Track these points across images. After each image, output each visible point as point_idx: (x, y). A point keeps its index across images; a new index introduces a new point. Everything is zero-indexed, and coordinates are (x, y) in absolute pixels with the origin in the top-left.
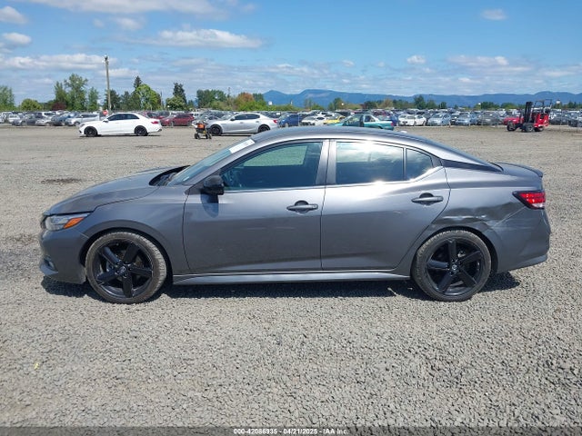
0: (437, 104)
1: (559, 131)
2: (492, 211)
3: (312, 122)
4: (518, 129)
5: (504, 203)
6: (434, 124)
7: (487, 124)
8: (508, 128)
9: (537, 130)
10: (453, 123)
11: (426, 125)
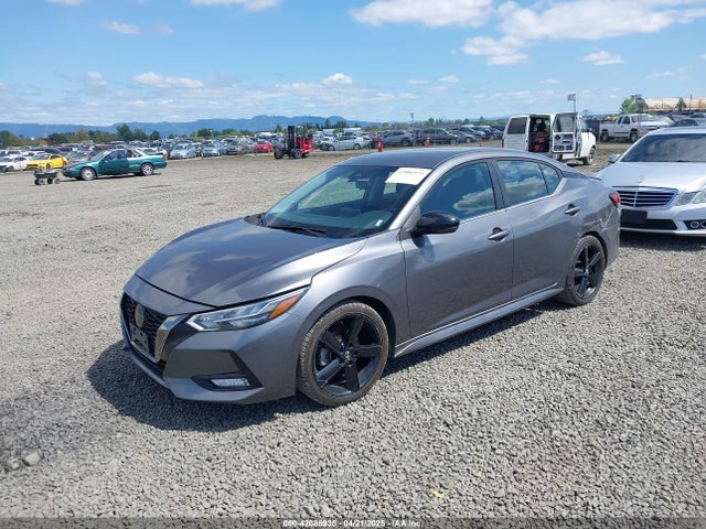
0: (149, 134)
3: (9, 164)
4: (286, 156)
6: (177, 157)
8: (276, 156)
9: (304, 156)
10: (198, 155)
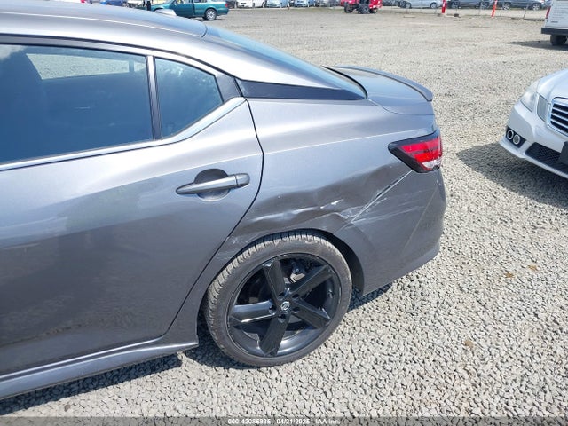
1: (391, 12)
2: (351, 191)
4: (355, 11)
5: (372, 168)
6: (273, 6)
7: (325, 6)
8: (345, 10)
9: (372, 11)
10: (293, 5)
11: (265, 7)
